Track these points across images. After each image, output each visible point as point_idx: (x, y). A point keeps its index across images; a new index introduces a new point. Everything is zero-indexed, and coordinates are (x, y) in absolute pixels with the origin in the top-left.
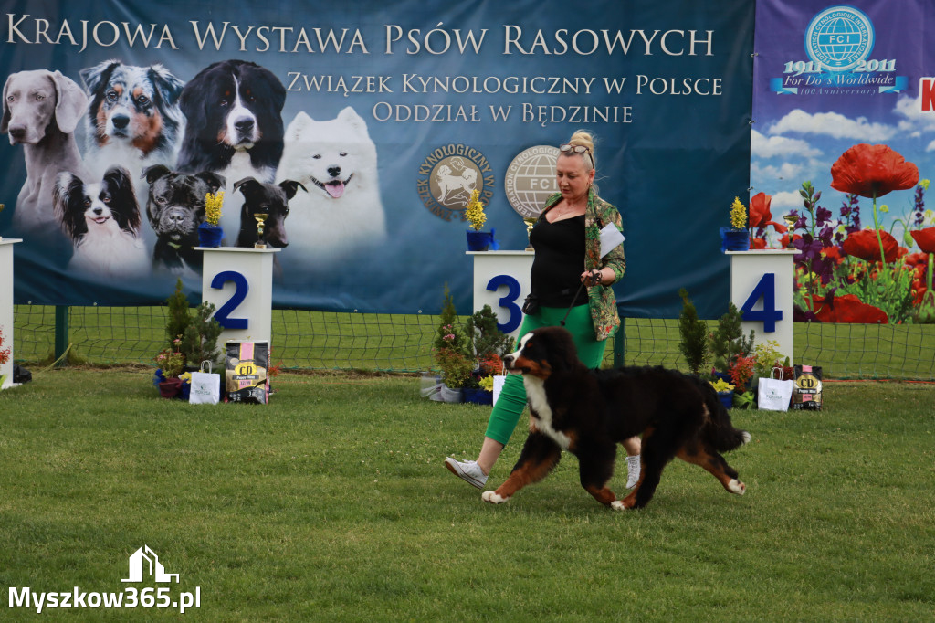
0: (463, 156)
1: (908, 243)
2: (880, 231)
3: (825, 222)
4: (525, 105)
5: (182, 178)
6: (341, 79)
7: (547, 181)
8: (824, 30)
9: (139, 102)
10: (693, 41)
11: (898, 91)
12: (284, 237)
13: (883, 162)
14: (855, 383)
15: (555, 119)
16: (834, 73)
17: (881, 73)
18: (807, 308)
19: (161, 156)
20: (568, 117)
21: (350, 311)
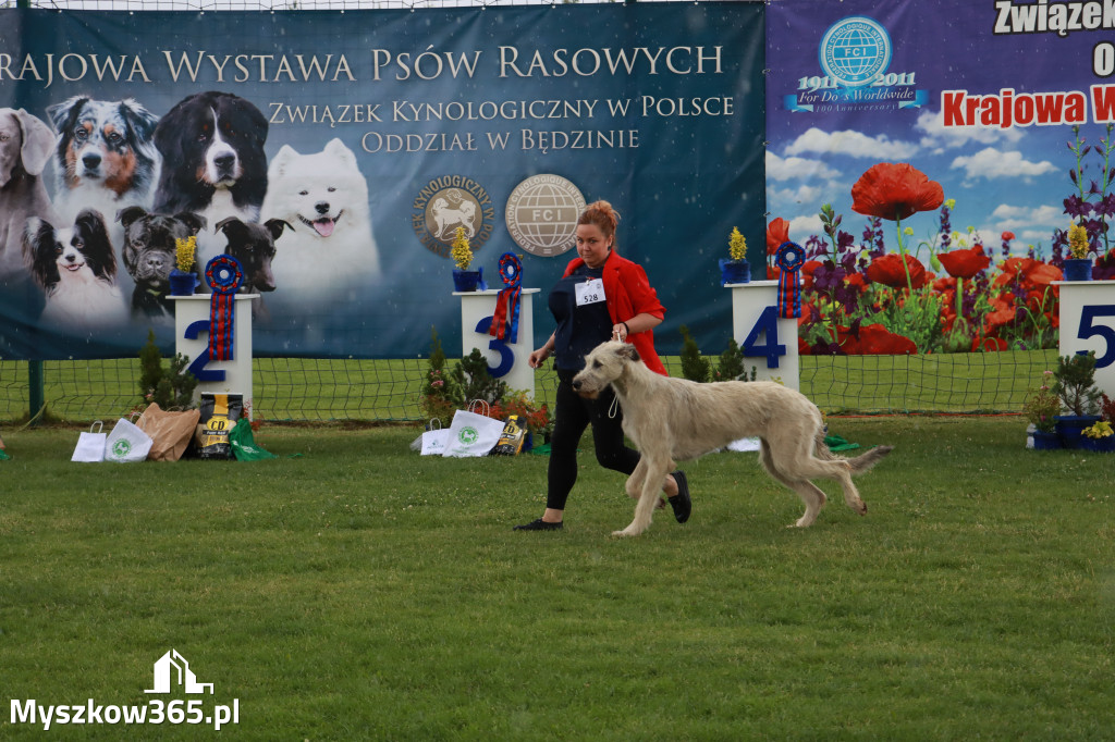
0: (460, 187)
1: (936, 268)
2: (906, 255)
3: (848, 248)
4: (524, 131)
5: (160, 221)
6: (327, 108)
7: (551, 212)
8: (839, 43)
9: (111, 140)
10: (701, 58)
11: (919, 106)
12: (271, 279)
13: (906, 182)
15: (556, 146)
16: (851, 88)
18: (831, 339)
19: (135, 197)
20: (571, 143)
21: (345, 357)
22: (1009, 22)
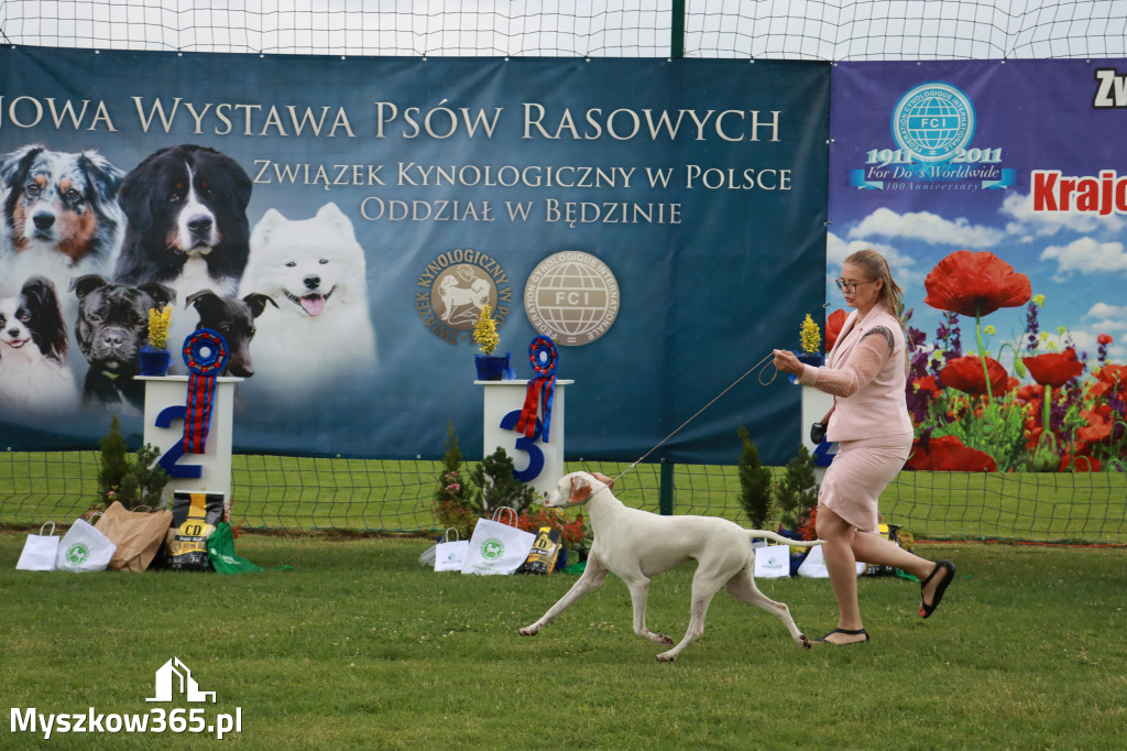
0: (472, 263)
1: (1020, 373)
2: (986, 358)
3: (919, 347)
4: (549, 201)
5: (121, 292)
6: (322, 168)
7: (577, 295)
8: (915, 112)
9: (67, 197)
10: (755, 124)
11: (1005, 187)
12: (248, 364)
13: (988, 273)
14: (956, 545)
15: (586, 219)
16: (928, 163)
19: (94, 263)
20: (602, 216)
21: (331, 456)
22: (1112, 94)
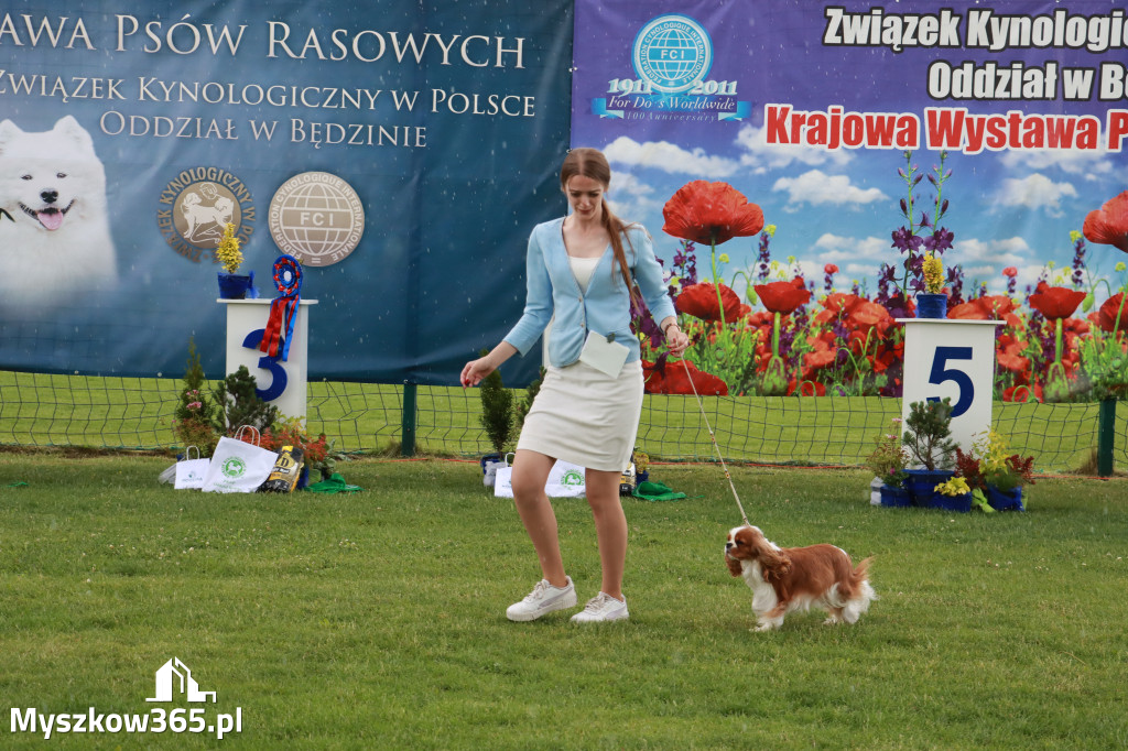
0: (216, 182)
1: (752, 301)
2: (720, 285)
4: (294, 121)
6: (59, 80)
7: (322, 216)
8: (655, 43)
10: (500, 50)
11: (740, 119)
13: (723, 202)
14: (689, 466)
15: (331, 140)
16: (667, 94)
17: (721, 96)
20: (348, 138)
21: (69, 372)
22: (840, 32)
